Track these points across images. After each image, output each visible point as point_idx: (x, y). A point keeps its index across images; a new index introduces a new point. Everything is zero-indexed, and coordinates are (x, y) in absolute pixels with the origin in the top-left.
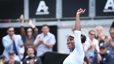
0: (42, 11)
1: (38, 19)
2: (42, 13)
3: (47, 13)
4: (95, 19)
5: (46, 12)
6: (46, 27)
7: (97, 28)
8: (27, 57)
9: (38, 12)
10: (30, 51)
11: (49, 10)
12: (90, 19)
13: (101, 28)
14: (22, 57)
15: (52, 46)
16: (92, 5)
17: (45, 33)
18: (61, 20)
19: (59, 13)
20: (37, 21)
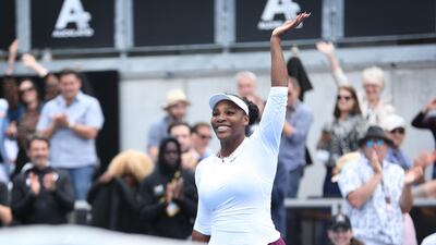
0: (72, 26)
1: (59, 52)
2: (70, 33)
3: (89, 32)
4: (233, 50)
5: (85, 31)
6: (71, 78)
7: (239, 77)
8: (28, 166)
9: (61, 30)
10: (37, 149)
11: (91, 24)
12: (219, 51)
13: (251, 77)
14: (12, 167)
15: (94, 134)
16: (225, 9)
17: (70, 95)
18: (131, 54)
19: (124, 32)
20: (55, 57)
